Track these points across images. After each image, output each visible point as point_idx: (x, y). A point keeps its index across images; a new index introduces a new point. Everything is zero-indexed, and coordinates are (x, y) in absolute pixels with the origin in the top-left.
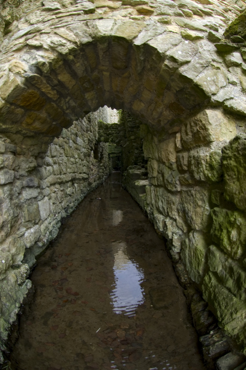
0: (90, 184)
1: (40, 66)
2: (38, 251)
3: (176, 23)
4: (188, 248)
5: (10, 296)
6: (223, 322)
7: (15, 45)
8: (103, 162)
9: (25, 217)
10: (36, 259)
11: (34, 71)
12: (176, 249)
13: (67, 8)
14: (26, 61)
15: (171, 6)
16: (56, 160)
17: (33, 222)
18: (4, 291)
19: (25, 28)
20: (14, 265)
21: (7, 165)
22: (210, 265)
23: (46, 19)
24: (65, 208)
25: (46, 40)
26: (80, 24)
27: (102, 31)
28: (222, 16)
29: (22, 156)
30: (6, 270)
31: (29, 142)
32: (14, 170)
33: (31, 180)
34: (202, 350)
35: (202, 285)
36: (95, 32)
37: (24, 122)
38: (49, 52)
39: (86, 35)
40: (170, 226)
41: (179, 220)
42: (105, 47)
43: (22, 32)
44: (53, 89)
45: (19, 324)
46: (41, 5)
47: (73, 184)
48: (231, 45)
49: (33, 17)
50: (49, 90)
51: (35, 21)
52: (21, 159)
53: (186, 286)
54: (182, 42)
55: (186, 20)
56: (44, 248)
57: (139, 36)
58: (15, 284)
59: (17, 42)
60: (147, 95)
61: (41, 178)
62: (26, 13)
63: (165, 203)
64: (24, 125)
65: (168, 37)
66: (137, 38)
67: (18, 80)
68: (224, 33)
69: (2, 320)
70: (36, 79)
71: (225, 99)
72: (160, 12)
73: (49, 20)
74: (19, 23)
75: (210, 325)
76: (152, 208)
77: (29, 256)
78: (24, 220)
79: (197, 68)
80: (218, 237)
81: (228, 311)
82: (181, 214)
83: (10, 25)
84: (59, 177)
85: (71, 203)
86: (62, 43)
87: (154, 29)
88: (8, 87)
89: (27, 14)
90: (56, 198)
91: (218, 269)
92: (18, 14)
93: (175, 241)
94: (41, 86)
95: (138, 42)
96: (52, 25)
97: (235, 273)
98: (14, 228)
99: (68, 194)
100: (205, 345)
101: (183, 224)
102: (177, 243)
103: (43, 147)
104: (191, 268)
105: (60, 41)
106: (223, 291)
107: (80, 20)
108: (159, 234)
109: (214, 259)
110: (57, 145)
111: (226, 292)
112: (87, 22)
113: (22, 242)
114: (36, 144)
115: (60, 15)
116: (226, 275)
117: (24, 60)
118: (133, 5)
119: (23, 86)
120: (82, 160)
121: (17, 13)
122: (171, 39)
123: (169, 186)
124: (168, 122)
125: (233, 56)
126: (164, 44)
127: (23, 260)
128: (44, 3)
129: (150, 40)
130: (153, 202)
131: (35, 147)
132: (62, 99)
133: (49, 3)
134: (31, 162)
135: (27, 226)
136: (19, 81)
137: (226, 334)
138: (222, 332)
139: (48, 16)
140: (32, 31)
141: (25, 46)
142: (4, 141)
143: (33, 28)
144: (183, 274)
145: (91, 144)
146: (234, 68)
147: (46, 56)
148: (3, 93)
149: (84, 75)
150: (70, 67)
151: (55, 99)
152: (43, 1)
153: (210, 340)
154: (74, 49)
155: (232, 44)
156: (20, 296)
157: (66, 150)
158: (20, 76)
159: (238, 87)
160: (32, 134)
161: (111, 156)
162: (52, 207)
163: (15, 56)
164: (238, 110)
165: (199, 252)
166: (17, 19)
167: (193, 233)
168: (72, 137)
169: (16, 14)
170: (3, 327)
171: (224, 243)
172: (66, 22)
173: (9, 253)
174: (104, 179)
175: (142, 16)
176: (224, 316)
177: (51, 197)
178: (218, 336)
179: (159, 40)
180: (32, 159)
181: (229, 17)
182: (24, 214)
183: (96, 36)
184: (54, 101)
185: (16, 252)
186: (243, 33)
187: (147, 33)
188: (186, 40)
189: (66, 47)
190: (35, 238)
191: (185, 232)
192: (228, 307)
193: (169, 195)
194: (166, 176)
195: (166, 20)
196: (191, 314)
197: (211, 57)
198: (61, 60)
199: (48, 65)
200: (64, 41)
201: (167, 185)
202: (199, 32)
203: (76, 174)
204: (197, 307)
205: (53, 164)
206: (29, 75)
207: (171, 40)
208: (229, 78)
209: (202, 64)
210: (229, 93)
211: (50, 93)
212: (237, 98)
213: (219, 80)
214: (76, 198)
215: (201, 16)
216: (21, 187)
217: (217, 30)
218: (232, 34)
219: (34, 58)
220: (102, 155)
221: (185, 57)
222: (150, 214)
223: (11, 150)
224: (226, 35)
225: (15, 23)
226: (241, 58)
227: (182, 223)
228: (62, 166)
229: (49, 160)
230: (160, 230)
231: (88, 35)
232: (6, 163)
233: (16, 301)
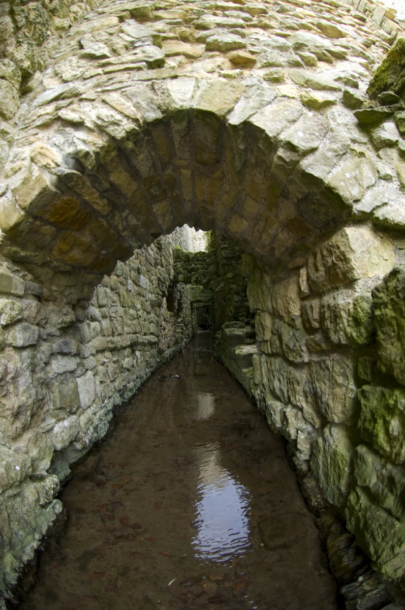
0: (160, 352)
1: (82, 157)
2: (74, 456)
3: (293, 81)
4: (322, 453)
5: (25, 521)
6: (379, 561)
7: (39, 117)
8: (182, 315)
9: (54, 402)
10: (70, 468)
11: (71, 166)
12: (302, 455)
13: (119, 55)
14: (58, 147)
15: (282, 48)
16: (105, 313)
17: (68, 410)
18: (16, 514)
19: (54, 88)
20: (34, 475)
21: (28, 317)
22: (358, 477)
23: (87, 74)
24: (120, 391)
25: (89, 113)
26: (143, 87)
27: (177, 100)
28: (362, 57)
29: (51, 303)
30: (21, 482)
31: (63, 281)
32: (38, 325)
33: (66, 344)
34: (345, 605)
35: (345, 508)
36: (167, 102)
37: (54, 248)
38: (95, 134)
39: (152, 106)
40: (293, 419)
41: (308, 409)
42: (183, 128)
43: (50, 95)
44: (102, 196)
45: (38, 565)
46: (77, 47)
47: (133, 352)
48: (380, 110)
49: (67, 68)
50: (96, 199)
51: (70, 75)
52: (50, 308)
53: (318, 512)
54: (304, 115)
55: (307, 73)
56: (85, 453)
57: (236, 108)
58: (35, 504)
59: (42, 111)
60: (251, 207)
61: (82, 341)
62: (54, 59)
63: (284, 382)
64: (55, 253)
65: (281, 107)
66: (232, 112)
67: (45, 178)
68: (368, 89)
69: (10, 555)
70: (75, 179)
71: (374, 206)
72: (265, 61)
73: (92, 77)
74: (43, 77)
75: (358, 568)
76: (264, 391)
77: (59, 463)
78: (54, 405)
79: (328, 159)
80: (370, 431)
81: (386, 544)
82: (309, 399)
83: (29, 77)
84: (111, 341)
85: (129, 383)
86: (115, 120)
87: (258, 95)
88: (30, 189)
89: (56, 60)
90: (106, 374)
91: (370, 482)
92: (42, 59)
93: (302, 442)
94: (83, 191)
95: (234, 120)
96: (98, 86)
97: (398, 486)
98: (36, 417)
99: (125, 368)
100: (349, 598)
101: (314, 415)
102: (303, 446)
103: (86, 290)
104: (327, 483)
105: (112, 116)
106: (379, 515)
107: (142, 79)
108: (275, 432)
109: (364, 467)
110: (107, 287)
111: (384, 515)
112: (153, 83)
113: (49, 440)
114: (75, 286)
115: (110, 68)
116: (383, 490)
117: (55, 145)
118: (224, 49)
119: (53, 189)
120: (148, 313)
121: (40, 56)
122: (287, 110)
123: (290, 355)
124: (287, 250)
125: (383, 129)
126: (275, 121)
127: (50, 468)
128: (82, 42)
129: (254, 114)
130: (265, 381)
131: (73, 290)
132: (117, 212)
133: (91, 44)
134: (66, 315)
135: (58, 416)
136: (48, 180)
137: (385, 578)
138: (378, 576)
139: (91, 69)
140: (65, 94)
141: (56, 119)
142: (24, 277)
143: (67, 89)
144: (314, 493)
145: (163, 286)
146: (386, 151)
147: (90, 141)
148: (21, 198)
149: (152, 174)
150: (128, 161)
151: (105, 213)
152: (81, 39)
153: (358, 590)
154: (135, 132)
155: (382, 109)
156: (42, 523)
157: (122, 296)
158: (49, 172)
159: (395, 183)
160: (68, 268)
161: (195, 305)
162: (99, 388)
163: (40, 135)
164: (395, 222)
165: (339, 458)
166: (42, 68)
167: (330, 428)
168: (132, 275)
169: (39, 59)
170: (10, 565)
171: (379, 440)
172: (120, 82)
173: (27, 456)
174: (183, 344)
175: (238, 71)
176: (380, 552)
177: (97, 371)
178: (371, 583)
179: (267, 114)
180: (67, 309)
181: (373, 57)
182: (54, 396)
183: (168, 108)
184: (103, 217)
185: (38, 456)
186: (397, 85)
187: (248, 102)
188: (310, 110)
189: (122, 127)
190: (70, 436)
191: (316, 427)
192: (388, 538)
193: (291, 368)
194: (286, 338)
195: (276, 76)
196: (327, 555)
197: (349, 136)
198: (114, 149)
199: (94, 157)
200: (118, 117)
201: (288, 353)
202: (329, 92)
203: (138, 335)
204: (338, 543)
205: (101, 319)
206: (64, 172)
207: (286, 113)
208: (380, 169)
209: (335, 151)
210: (381, 196)
211: (97, 203)
212: (393, 203)
213: (364, 174)
214: (138, 374)
215: (329, 62)
216: (50, 353)
217: (356, 86)
218: (380, 88)
219: (71, 143)
220: (180, 304)
221: (309, 142)
222: (260, 401)
223: (34, 293)
224: (371, 93)
225: (38, 75)
226: (397, 131)
227: (311, 414)
228: (115, 322)
229: (95, 311)
230: (277, 425)
231: (156, 108)
232: (26, 313)
233: (35, 531)
